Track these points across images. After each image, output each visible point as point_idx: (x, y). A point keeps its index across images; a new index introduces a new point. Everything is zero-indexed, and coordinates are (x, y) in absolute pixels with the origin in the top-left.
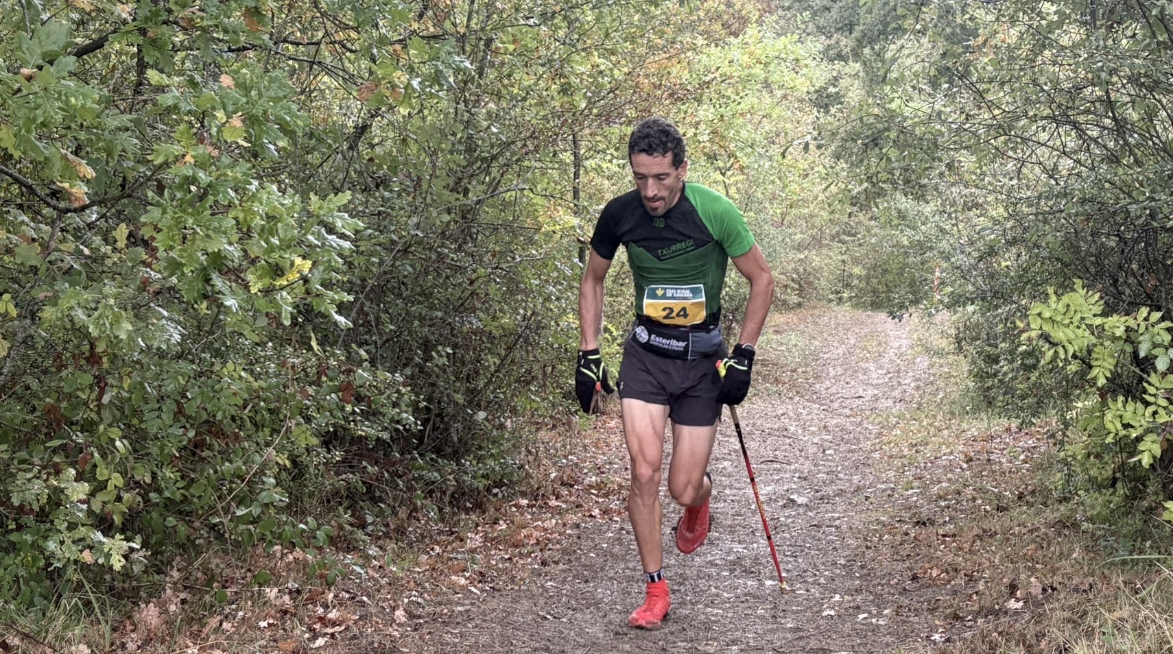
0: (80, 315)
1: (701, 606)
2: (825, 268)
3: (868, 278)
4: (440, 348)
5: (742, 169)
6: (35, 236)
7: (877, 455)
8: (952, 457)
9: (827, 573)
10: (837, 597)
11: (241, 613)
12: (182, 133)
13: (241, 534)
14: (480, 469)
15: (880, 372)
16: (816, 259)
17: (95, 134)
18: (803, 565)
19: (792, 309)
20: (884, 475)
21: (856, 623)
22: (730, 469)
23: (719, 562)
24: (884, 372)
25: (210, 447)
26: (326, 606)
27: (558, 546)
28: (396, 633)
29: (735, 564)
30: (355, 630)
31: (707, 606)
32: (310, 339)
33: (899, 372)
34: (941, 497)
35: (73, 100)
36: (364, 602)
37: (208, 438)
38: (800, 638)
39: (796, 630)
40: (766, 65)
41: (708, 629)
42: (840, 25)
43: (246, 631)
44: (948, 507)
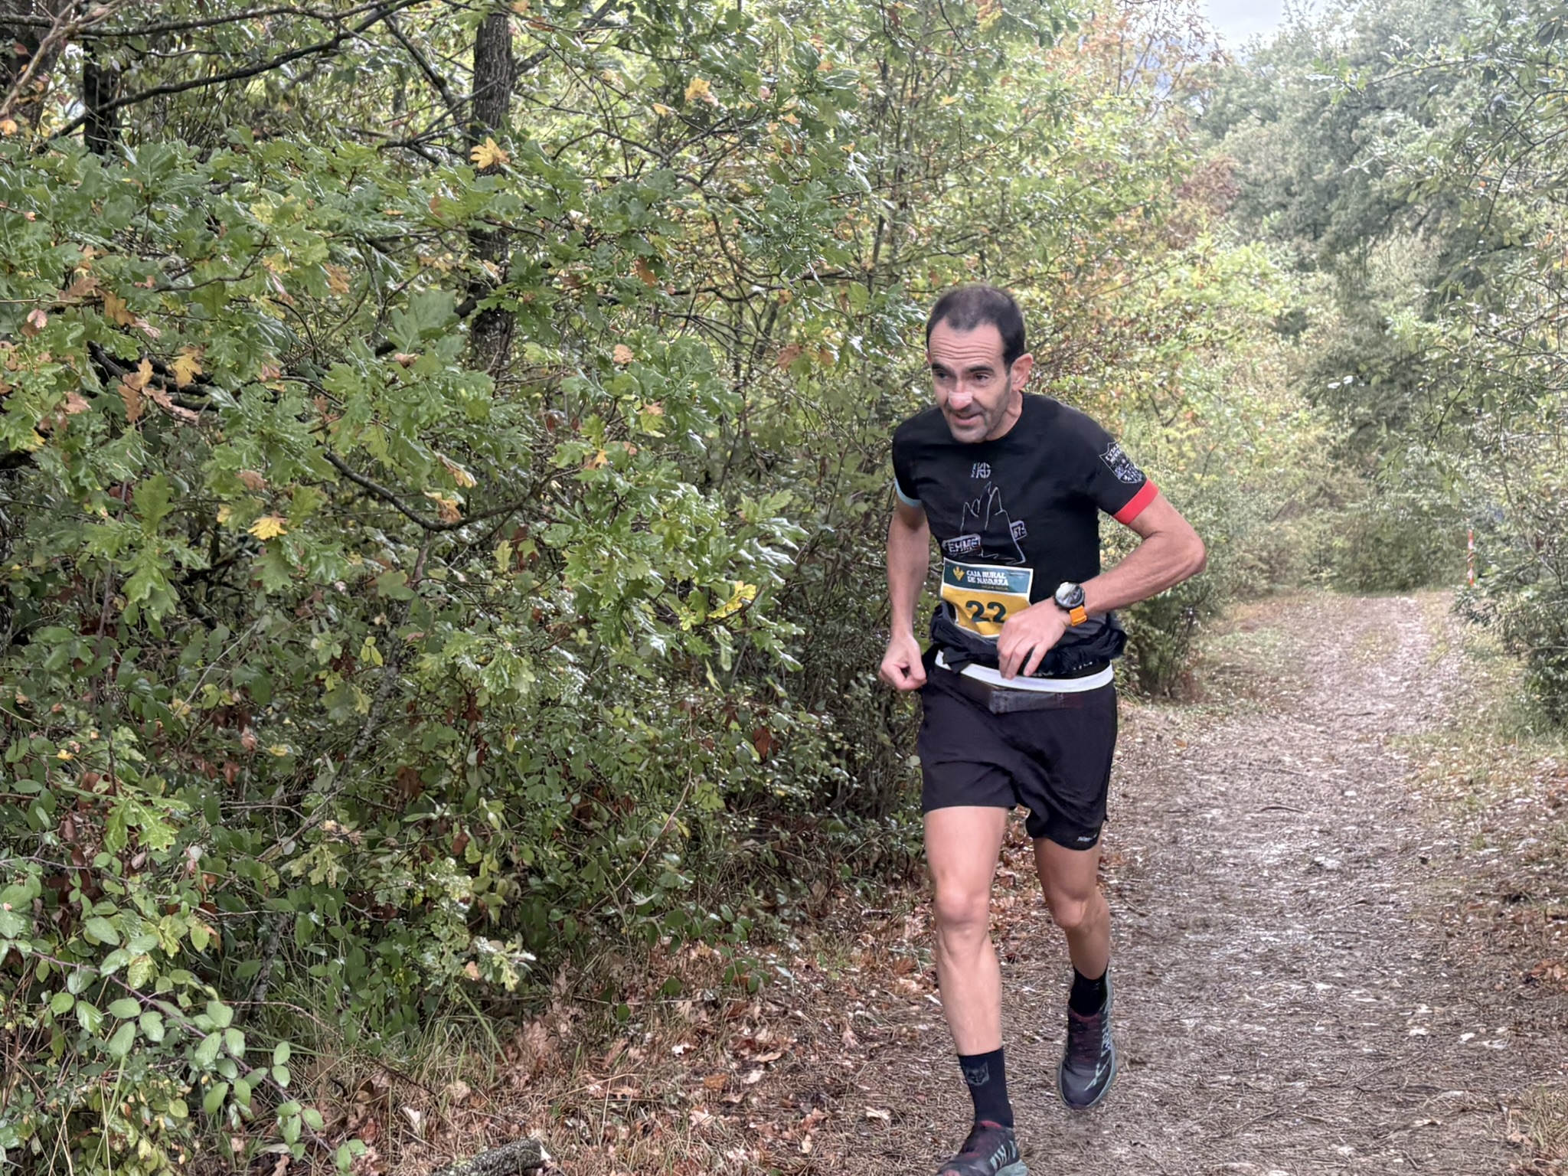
0: (468, 663)
1: (1233, 1021)
2: (1304, 543)
3: (1354, 552)
4: (860, 675)
5: (1195, 419)
6: (397, 560)
7: (1416, 796)
8: (1528, 800)
9: (1399, 972)
10: (1424, 1009)
11: (648, 1035)
12: (591, 427)
13: (642, 929)
14: (910, 830)
15: (1393, 679)
16: (1291, 530)
17: (477, 431)
18: (1362, 961)
19: (1262, 596)
20: (1438, 827)
21: (1460, 1047)
22: (1222, 821)
23: (1244, 956)
24: (1398, 678)
25: (597, 816)
26: (753, 1024)
27: (1024, 934)
28: (848, 1063)
29: (1268, 960)
30: (795, 1059)
31: (1243, 1021)
32: (705, 670)
33: (1418, 677)
34: (1533, 860)
35: (463, 391)
36: (799, 1018)
37: (595, 805)
38: (1388, 1070)
39: (1377, 1057)
40: (1224, 283)
41: (1254, 1056)
42: (1300, 226)
43: (658, 1060)
44: (1546, 874)
